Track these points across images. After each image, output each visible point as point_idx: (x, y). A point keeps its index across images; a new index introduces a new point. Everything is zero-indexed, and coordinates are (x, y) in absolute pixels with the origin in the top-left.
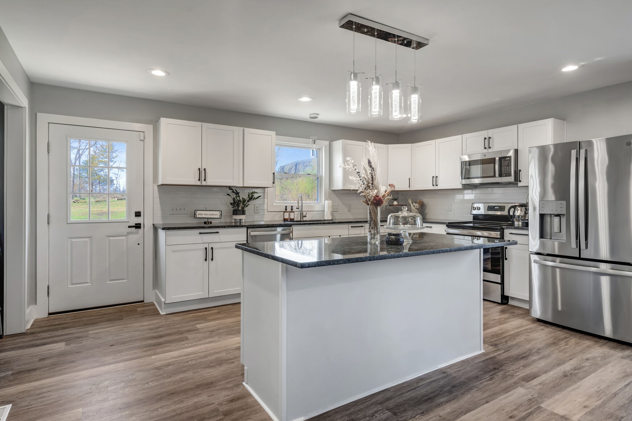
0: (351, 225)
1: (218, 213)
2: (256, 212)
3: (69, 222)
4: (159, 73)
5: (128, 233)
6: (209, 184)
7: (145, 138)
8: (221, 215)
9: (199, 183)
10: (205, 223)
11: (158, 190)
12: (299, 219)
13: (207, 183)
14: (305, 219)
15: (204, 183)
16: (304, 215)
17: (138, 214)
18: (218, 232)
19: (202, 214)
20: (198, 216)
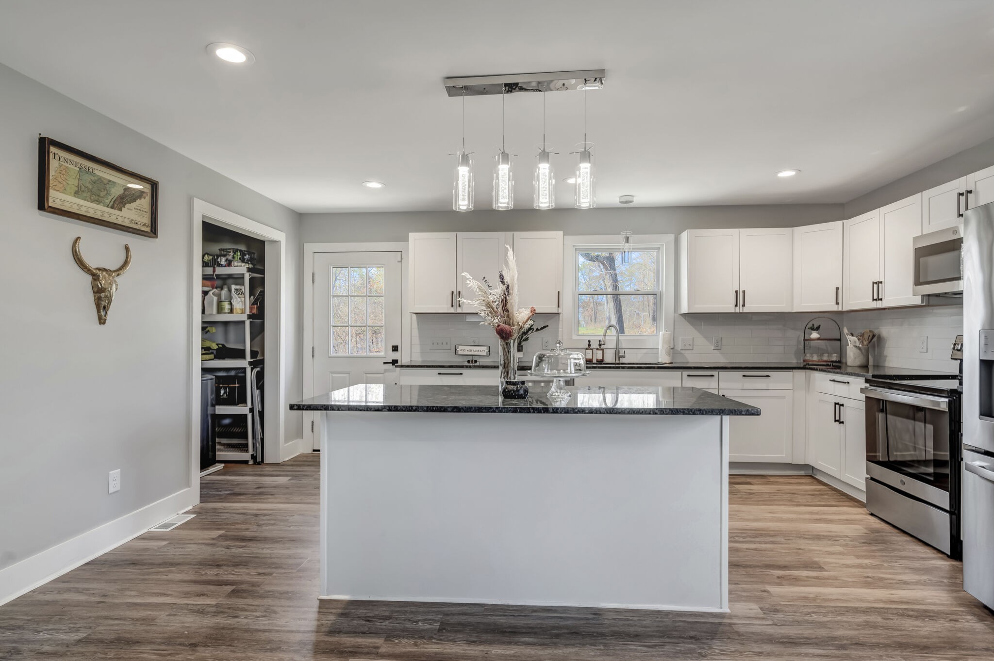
0: (686, 373)
1: (485, 349)
2: (544, 348)
3: (330, 356)
4: (374, 185)
5: (386, 371)
6: (465, 311)
7: (402, 259)
8: (489, 351)
9: (452, 310)
10: (469, 362)
11: (417, 319)
12: (614, 362)
13: (462, 310)
14: (623, 360)
15: (459, 310)
16: (620, 354)
17: (395, 349)
18: (461, 374)
19: (464, 350)
20: (460, 353)
